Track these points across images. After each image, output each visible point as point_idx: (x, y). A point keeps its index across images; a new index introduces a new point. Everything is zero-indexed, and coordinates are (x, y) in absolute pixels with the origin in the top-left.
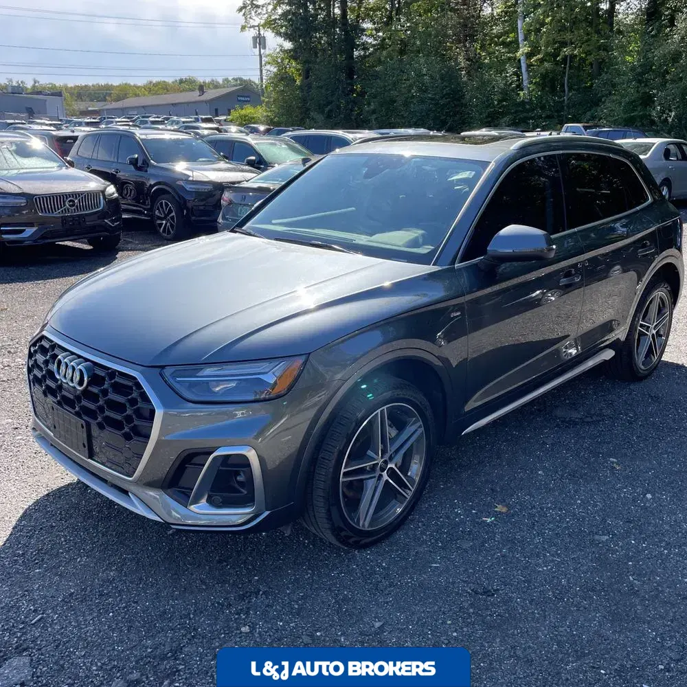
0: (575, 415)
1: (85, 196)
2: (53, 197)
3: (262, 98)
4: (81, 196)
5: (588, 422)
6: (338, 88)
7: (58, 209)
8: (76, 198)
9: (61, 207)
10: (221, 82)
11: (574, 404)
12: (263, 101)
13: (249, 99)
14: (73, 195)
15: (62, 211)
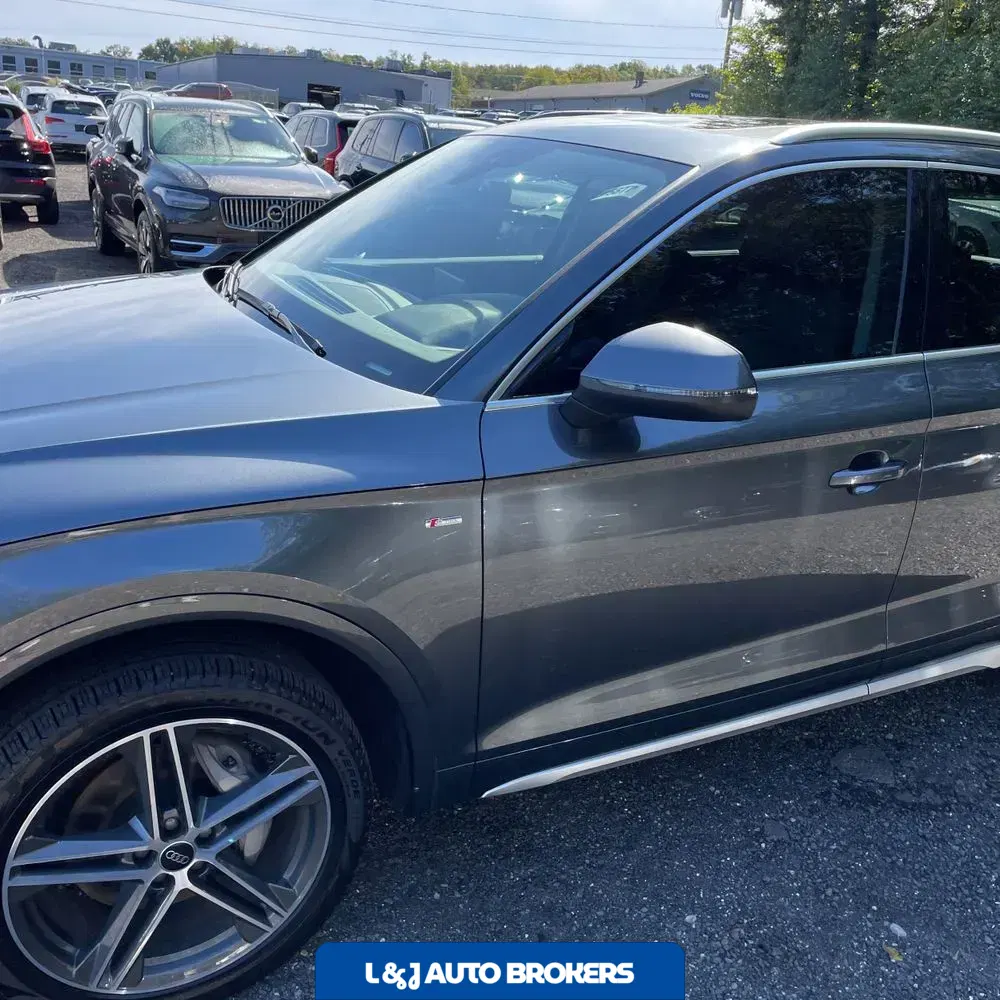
0: (882, 777)
1: (299, 204)
2: (249, 201)
3: (718, 94)
4: (293, 204)
5: (904, 804)
6: (837, 82)
7: (255, 221)
8: (285, 206)
9: (260, 219)
10: (680, 71)
11: (900, 746)
12: (718, 99)
13: (707, 96)
14: (280, 201)
15: (261, 224)
